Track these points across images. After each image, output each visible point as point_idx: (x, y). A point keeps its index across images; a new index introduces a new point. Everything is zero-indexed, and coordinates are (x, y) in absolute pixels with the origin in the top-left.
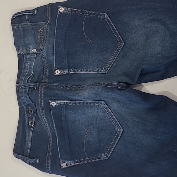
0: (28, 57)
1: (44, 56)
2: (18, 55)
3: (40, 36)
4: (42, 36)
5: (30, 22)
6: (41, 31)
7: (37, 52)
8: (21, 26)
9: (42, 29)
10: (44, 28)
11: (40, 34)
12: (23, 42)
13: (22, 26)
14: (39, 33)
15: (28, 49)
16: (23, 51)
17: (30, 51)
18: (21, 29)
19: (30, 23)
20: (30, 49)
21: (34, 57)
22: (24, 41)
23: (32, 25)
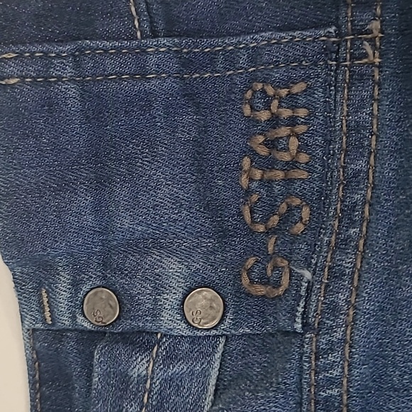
0: (141, 367)
1: (331, 382)
2: (32, 334)
3: (269, 164)
4: (293, 164)
5: (161, 26)
6: (275, 121)
7: (236, 325)
8: (69, 72)
9: (292, 102)
10: (309, 91)
11: (263, 151)
12: (89, 220)
13: (77, 65)
14: (249, 136)
15: (141, 290)
16: (77, 306)
17: (155, 314)
18: (73, 91)
19: (163, 41)
20: (159, 289)
21: (205, 374)
22: (97, 209)
23: (188, 63)
